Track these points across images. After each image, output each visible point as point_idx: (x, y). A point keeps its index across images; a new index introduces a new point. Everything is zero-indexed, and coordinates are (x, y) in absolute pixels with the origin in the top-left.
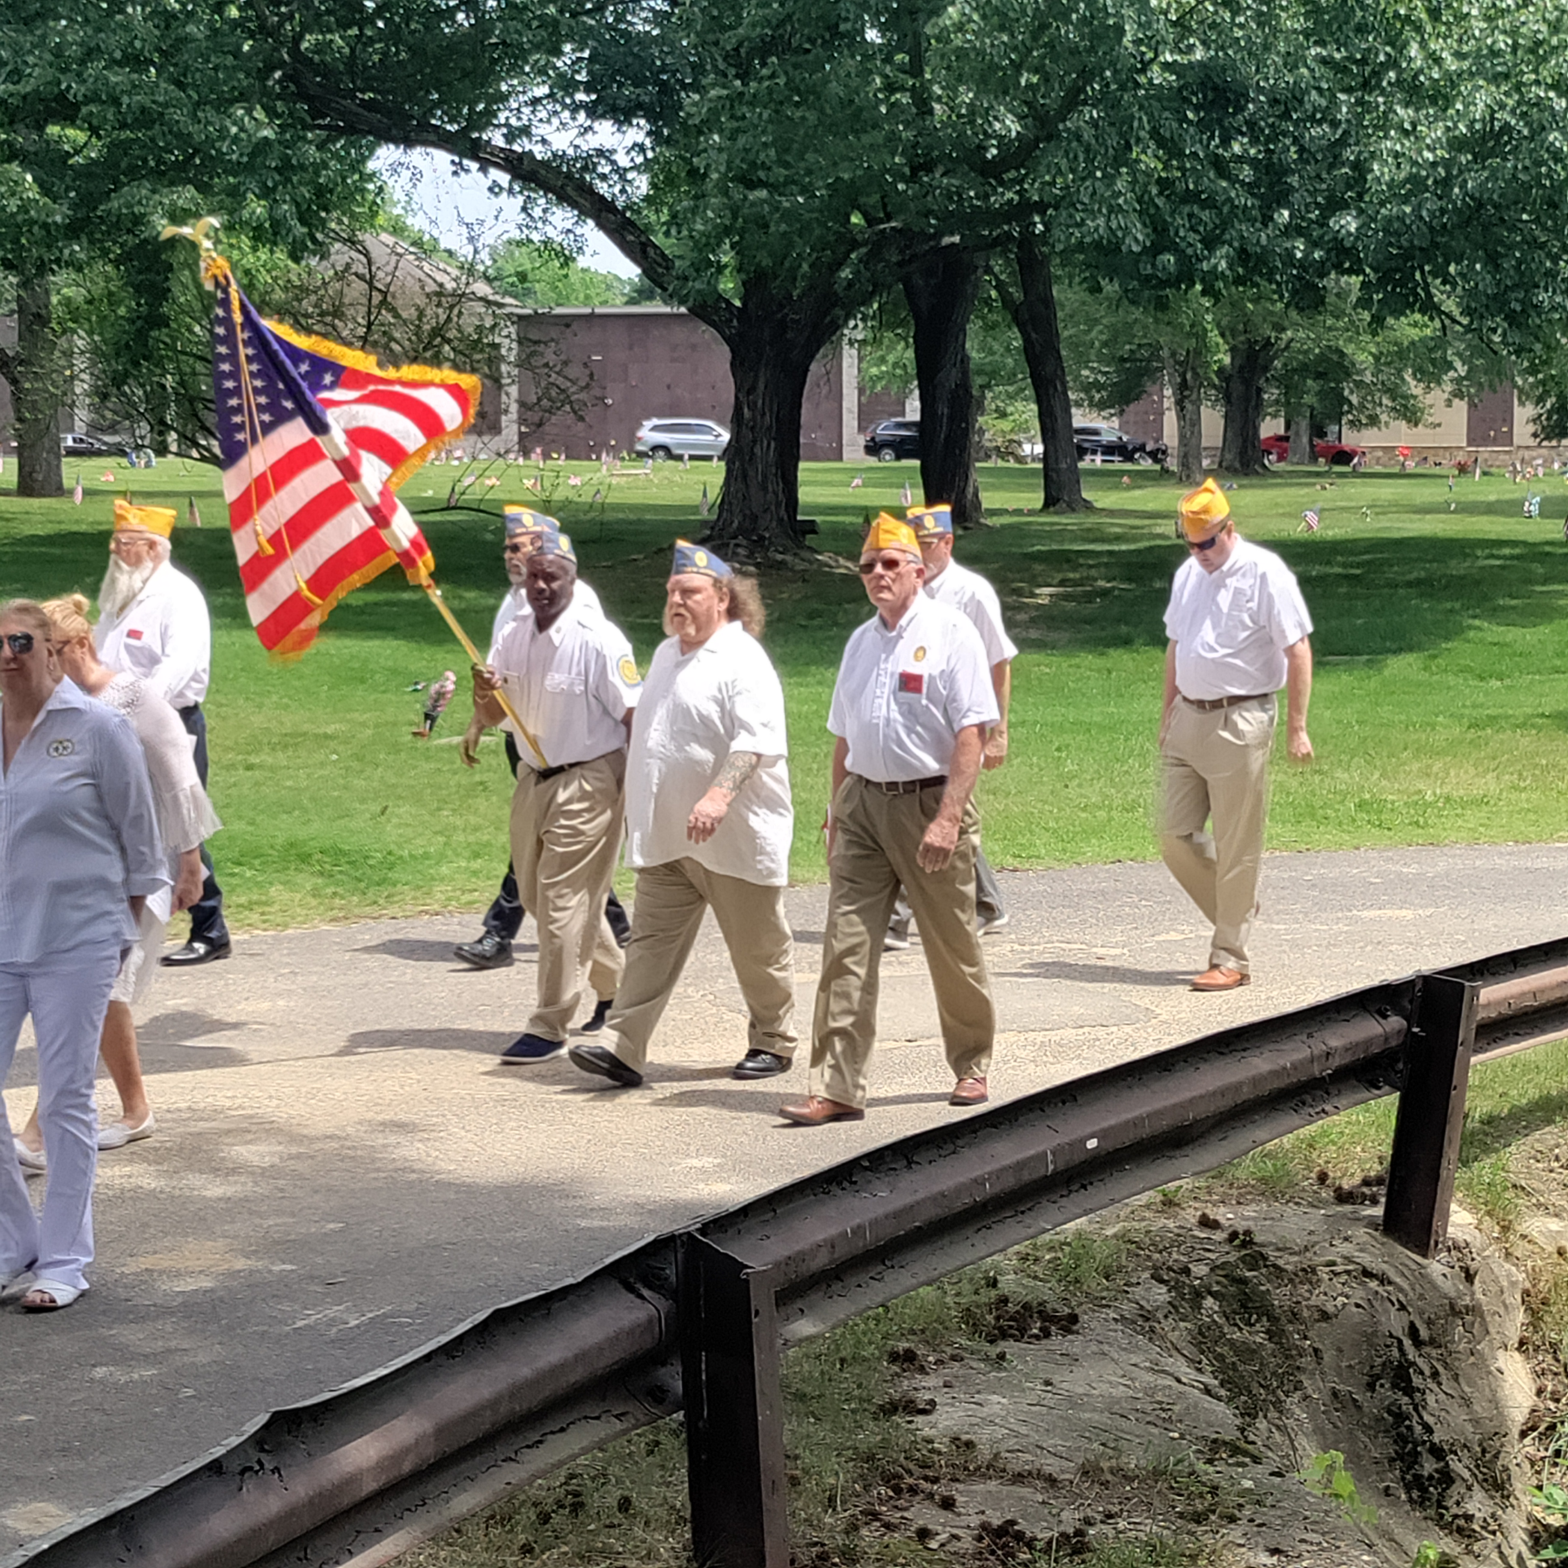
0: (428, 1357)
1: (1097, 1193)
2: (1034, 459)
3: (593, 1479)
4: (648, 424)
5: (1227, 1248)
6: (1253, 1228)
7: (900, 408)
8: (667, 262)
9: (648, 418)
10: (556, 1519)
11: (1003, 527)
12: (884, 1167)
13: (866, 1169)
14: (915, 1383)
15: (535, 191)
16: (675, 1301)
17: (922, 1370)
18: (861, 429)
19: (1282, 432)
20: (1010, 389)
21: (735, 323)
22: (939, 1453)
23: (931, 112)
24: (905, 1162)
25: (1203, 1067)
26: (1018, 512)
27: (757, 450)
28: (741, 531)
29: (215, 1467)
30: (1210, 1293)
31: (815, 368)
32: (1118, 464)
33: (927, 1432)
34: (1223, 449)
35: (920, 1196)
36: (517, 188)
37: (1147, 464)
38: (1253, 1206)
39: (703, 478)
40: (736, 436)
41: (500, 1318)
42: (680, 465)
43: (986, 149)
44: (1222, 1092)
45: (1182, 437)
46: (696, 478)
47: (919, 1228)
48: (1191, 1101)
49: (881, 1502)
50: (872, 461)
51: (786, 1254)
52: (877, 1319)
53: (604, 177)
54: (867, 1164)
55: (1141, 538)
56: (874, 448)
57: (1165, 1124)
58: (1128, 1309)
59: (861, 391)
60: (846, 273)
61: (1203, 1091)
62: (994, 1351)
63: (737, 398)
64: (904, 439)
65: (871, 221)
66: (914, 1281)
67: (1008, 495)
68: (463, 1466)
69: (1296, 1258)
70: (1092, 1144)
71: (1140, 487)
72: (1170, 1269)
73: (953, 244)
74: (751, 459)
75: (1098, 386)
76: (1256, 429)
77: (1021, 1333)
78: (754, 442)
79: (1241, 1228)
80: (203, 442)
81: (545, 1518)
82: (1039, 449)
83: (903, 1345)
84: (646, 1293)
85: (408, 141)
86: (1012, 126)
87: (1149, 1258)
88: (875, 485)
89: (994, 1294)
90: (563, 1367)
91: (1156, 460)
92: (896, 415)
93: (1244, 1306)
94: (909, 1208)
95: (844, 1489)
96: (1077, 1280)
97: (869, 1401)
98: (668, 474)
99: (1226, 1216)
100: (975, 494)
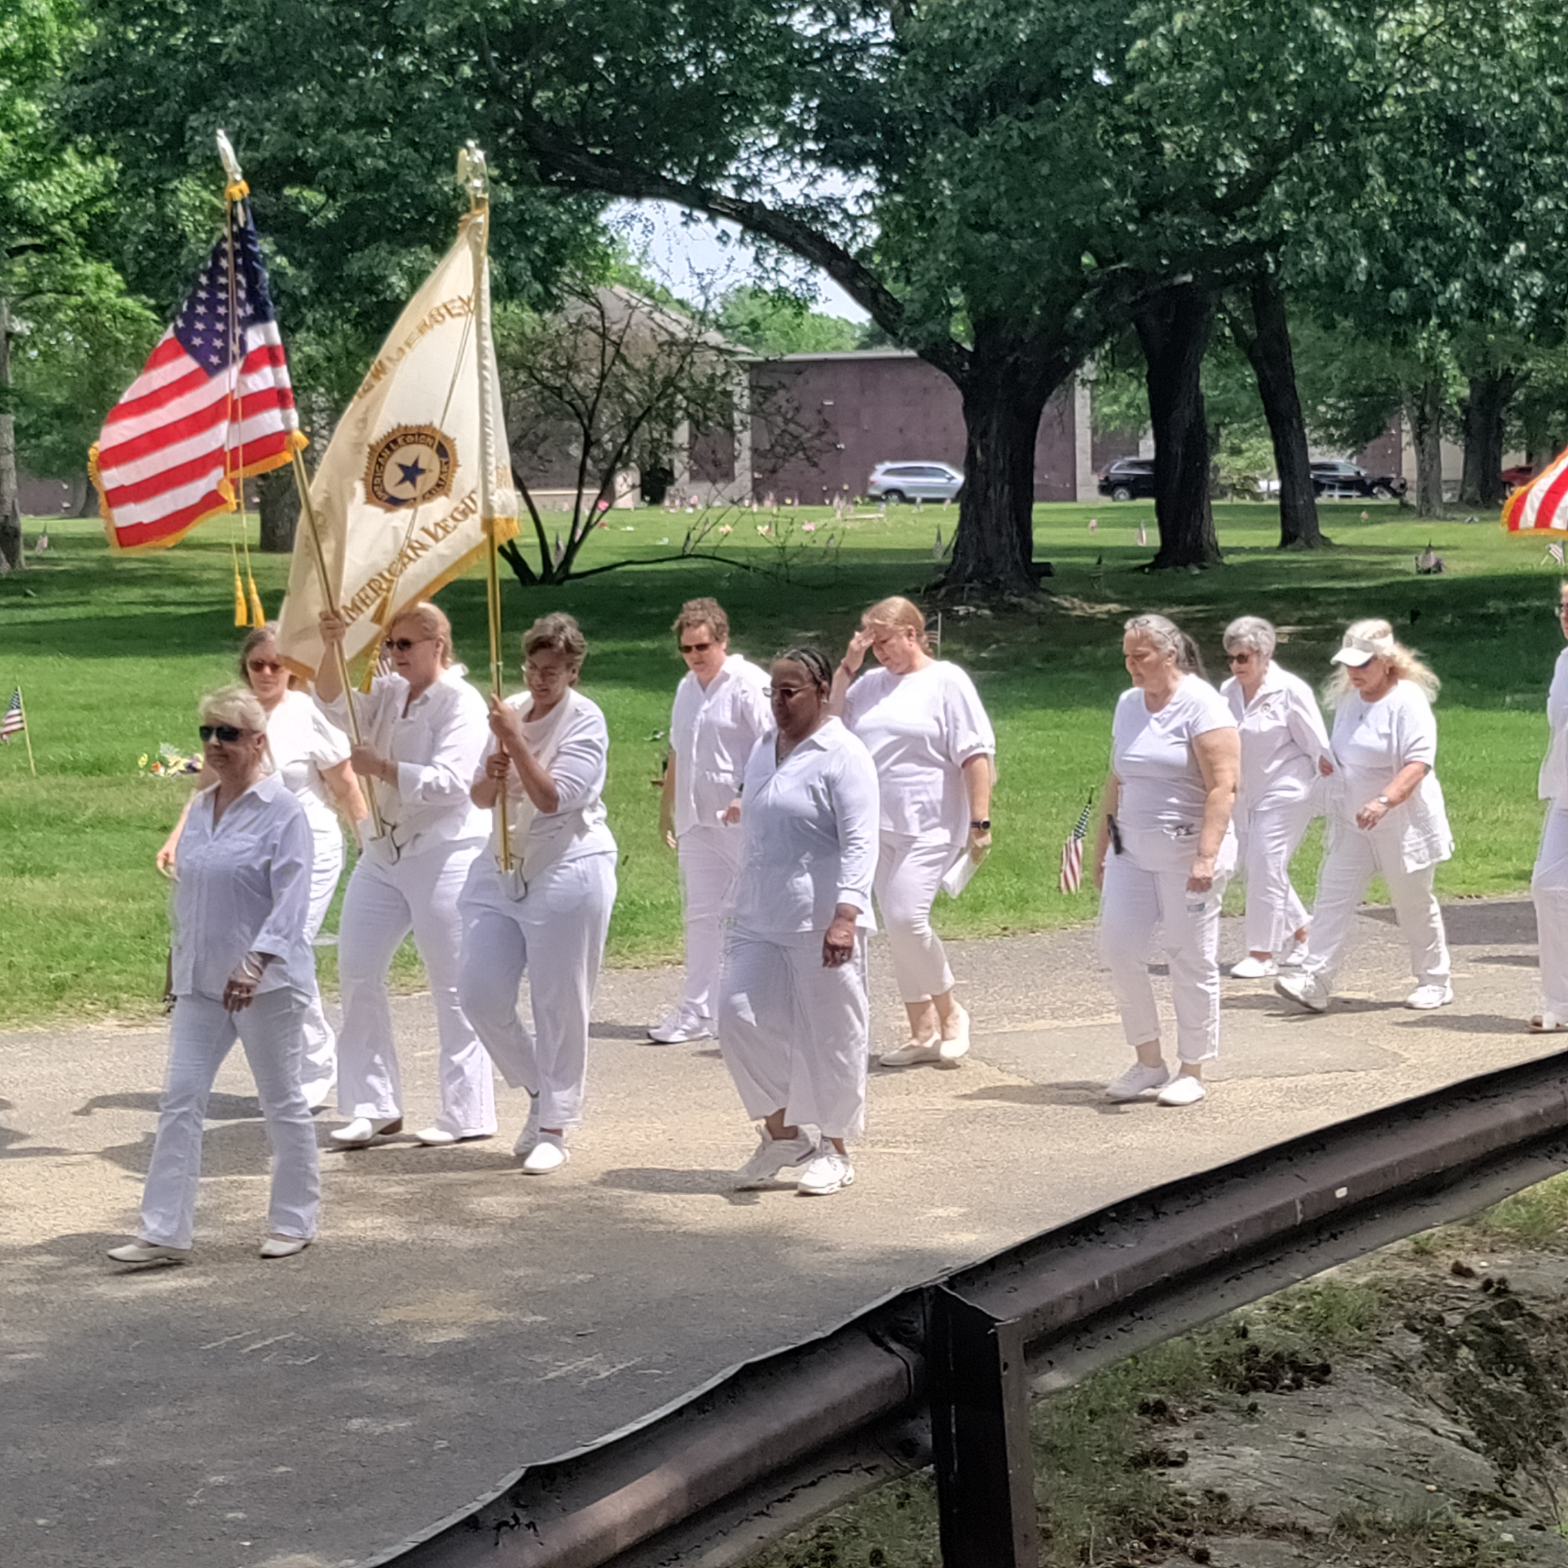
0: (679, 1412)
1: (1347, 1242)
2: (1271, 495)
3: (844, 1532)
4: (881, 468)
5: (1481, 1297)
6: (1508, 1276)
7: (1134, 447)
8: (897, 307)
9: (881, 461)
11: (1241, 566)
12: (1131, 1218)
13: (1113, 1220)
14: (1167, 1435)
15: (765, 240)
16: (924, 1354)
17: (1173, 1421)
18: (1095, 469)
19: (1523, 465)
20: (1246, 426)
21: (967, 366)
22: (1192, 1506)
23: (1161, 152)
24: (1150, 1214)
25: (1454, 1113)
26: (1254, 550)
27: (991, 493)
28: (976, 575)
29: (472, 1523)
30: (1465, 1343)
31: (1048, 410)
32: (1356, 499)
33: (1179, 1484)
34: (1464, 482)
35: (1169, 1245)
36: (748, 239)
37: (1385, 498)
38: (1507, 1254)
39: (939, 521)
40: (970, 479)
41: (750, 1372)
42: (914, 509)
43: (1216, 187)
44: (1472, 1139)
45: (1421, 471)
46: (929, 521)
47: (1168, 1279)
48: (1442, 1148)
49: (1135, 1555)
50: (1107, 501)
51: (1034, 1306)
52: (1127, 1370)
53: (834, 225)
54: (1114, 1215)
55: (1381, 574)
56: (1108, 488)
57: (1415, 1172)
58: (1380, 1358)
59: (1094, 431)
60: (1078, 312)
61: (1454, 1138)
62: (1245, 1402)
63: (969, 441)
64: (1138, 478)
65: (1101, 261)
66: (1164, 1333)
67: (1244, 532)
68: (715, 1521)
69: (1551, 1307)
70: (1341, 1193)
71: (1378, 522)
72: (1423, 1318)
73: (1185, 284)
74: (984, 503)
75: (1336, 423)
76: (1497, 461)
77: (1273, 1385)
78: (988, 486)
79: (1495, 1274)
82: (1276, 485)
83: (1153, 1397)
84: (894, 1346)
85: (639, 194)
86: (1244, 164)
87: (1401, 1307)
88: (1110, 525)
89: (1244, 1344)
90: (813, 1421)
91: (1395, 494)
92: (1130, 454)
93: (1499, 1355)
94: (1156, 1260)
95: (1096, 1542)
96: (1329, 1330)
97: (1120, 1453)
98: (900, 517)
99: (1480, 1264)
100: (1211, 533)
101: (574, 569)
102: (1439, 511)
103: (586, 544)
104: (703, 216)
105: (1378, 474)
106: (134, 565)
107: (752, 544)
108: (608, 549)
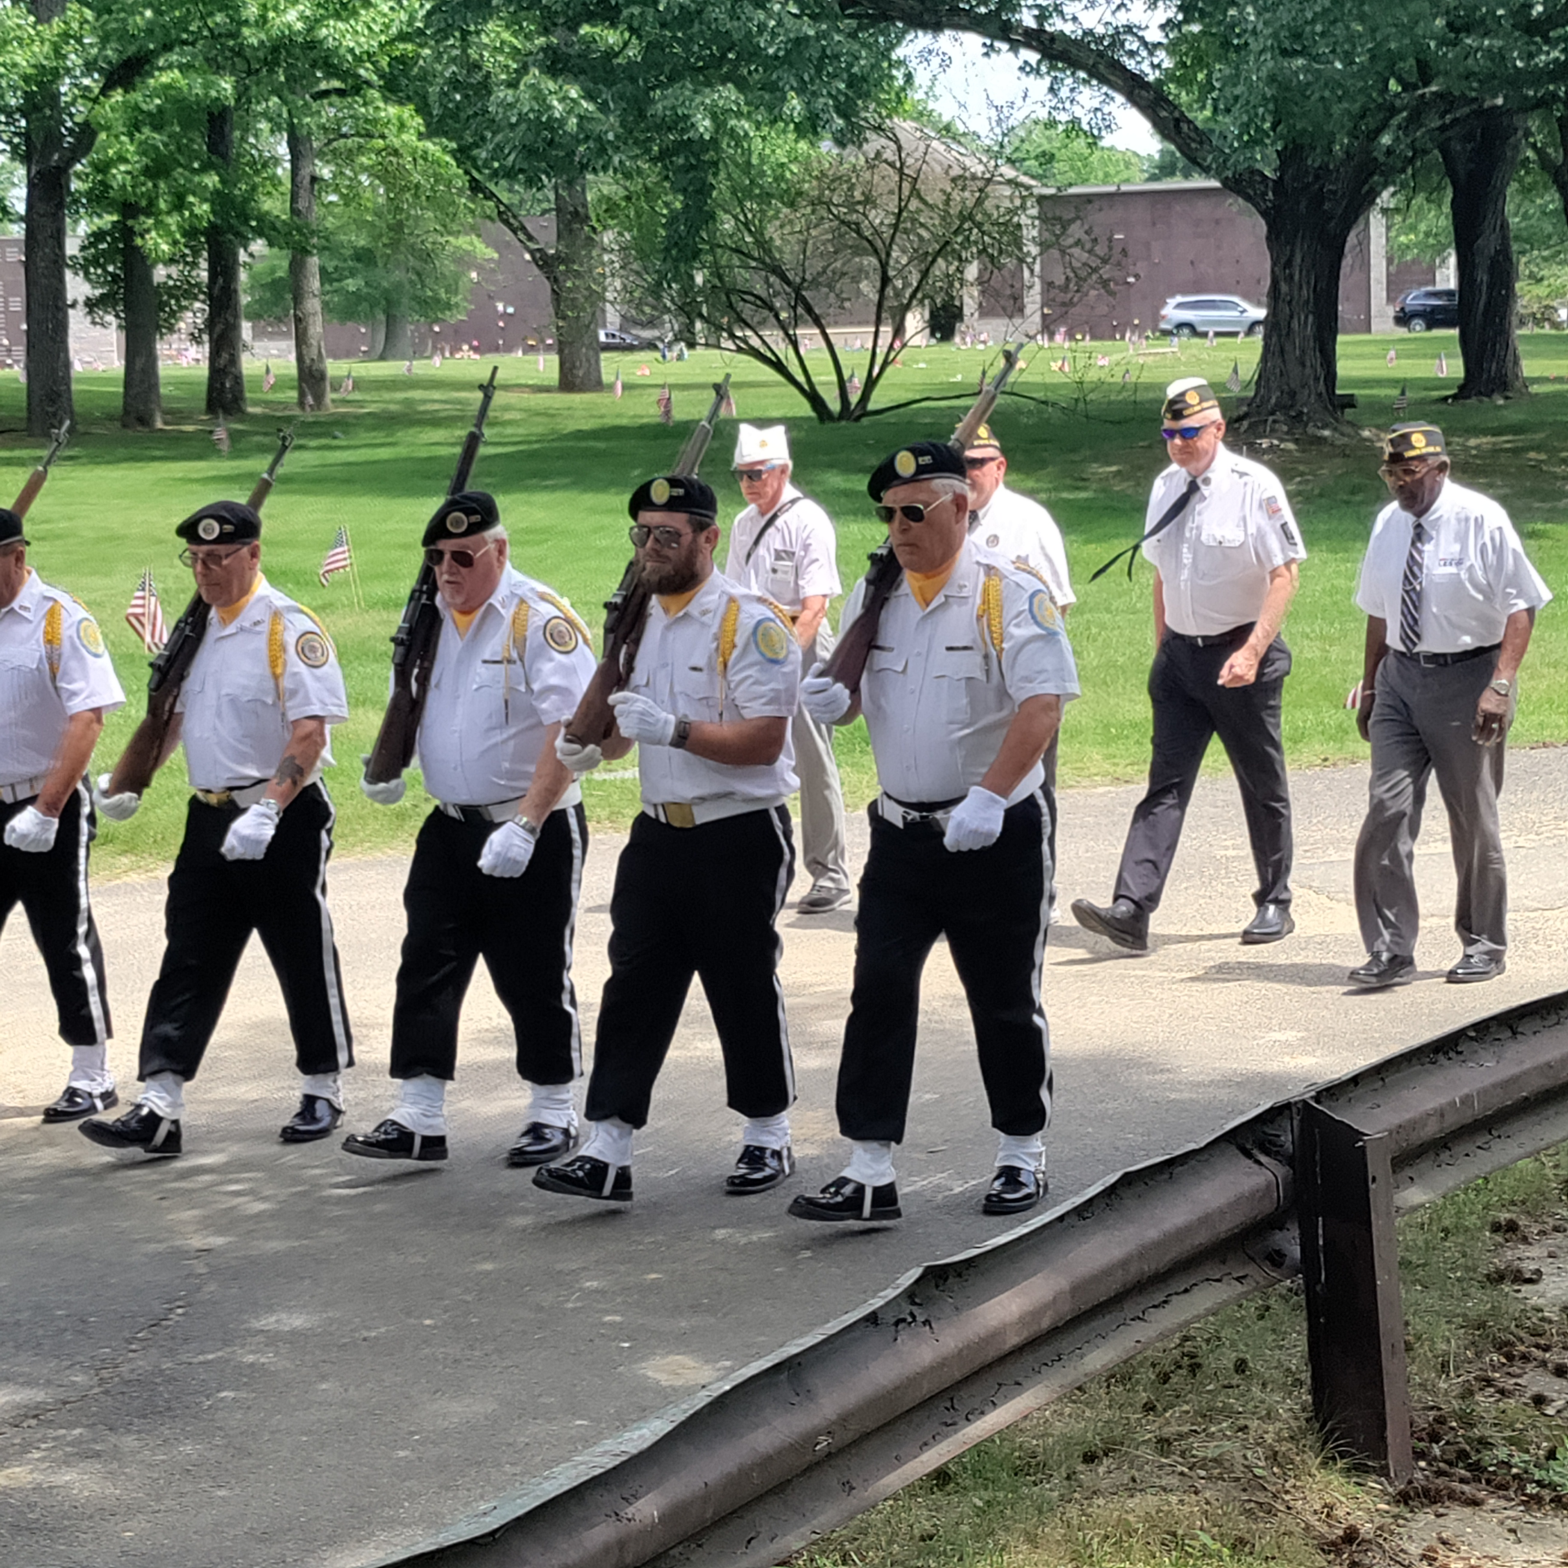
0: (1061, 1218)
3: (1208, 1341)
4: (1172, 302)
7: (1430, 277)
8: (1202, 136)
9: (1172, 295)
10: (1174, 1379)
11: (1547, 396)
12: (1488, 1039)
13: (1472, 1039)
14: (1518, 1253)
15: (1063, 70)
16: (1292, 1167)
17: (1525, 1240)
18: (1390, 299)
20: (1546, 253)
21: (1270, 194)
22: (1550, 1322)
24: (1509, 1034)
26: (1559, 380)
27: (1295, 324)
28: (1280, 407)
29: (872, 1319)
33: (1535, 1301)
35: (1527, 1065)
36: (1044, 69)
39: (1232, 355)
40: (1273, 312)
41: (1128, 1180)
42: (1206, 343)
43: (1531, 7)
46: (1223, 355)
47: (1526, 1099)
49: (1494, 1369)
50: (1402, 332)
51: (1397, 1122)
52: (1478, 1190)
53: (1132, 54)
54: (1473, 1034)
56: (1403, 319)
59: (1390, 261)
60: (1386, 140)
63: (1273, 272)
64: (1434, 308)
65: (1407, 87)
66: (1522, 1151)
67: (1548, 362)
68: (1094, 1324)
73: (1496, 107)
74: (1288, 334)
78: (1292, 316)
80: (739, 334)
81: (1165, 1378)
83: (1504, 1216)
84: (1263, 1159)
85: (937, 27)
88: (1408, 357)
90: (1187, 1229)
92: (1426, 284)
94: (1514, 1080)
95: (1457, 1355)
97: (1475, 1270)
98: (1195, 351)
100: (1516, 362)
101: (871, 406)
103: (882, 381)
104: (1004, 46)
106: (436, 407)
107: (1048, 380)
108: (902, 386)
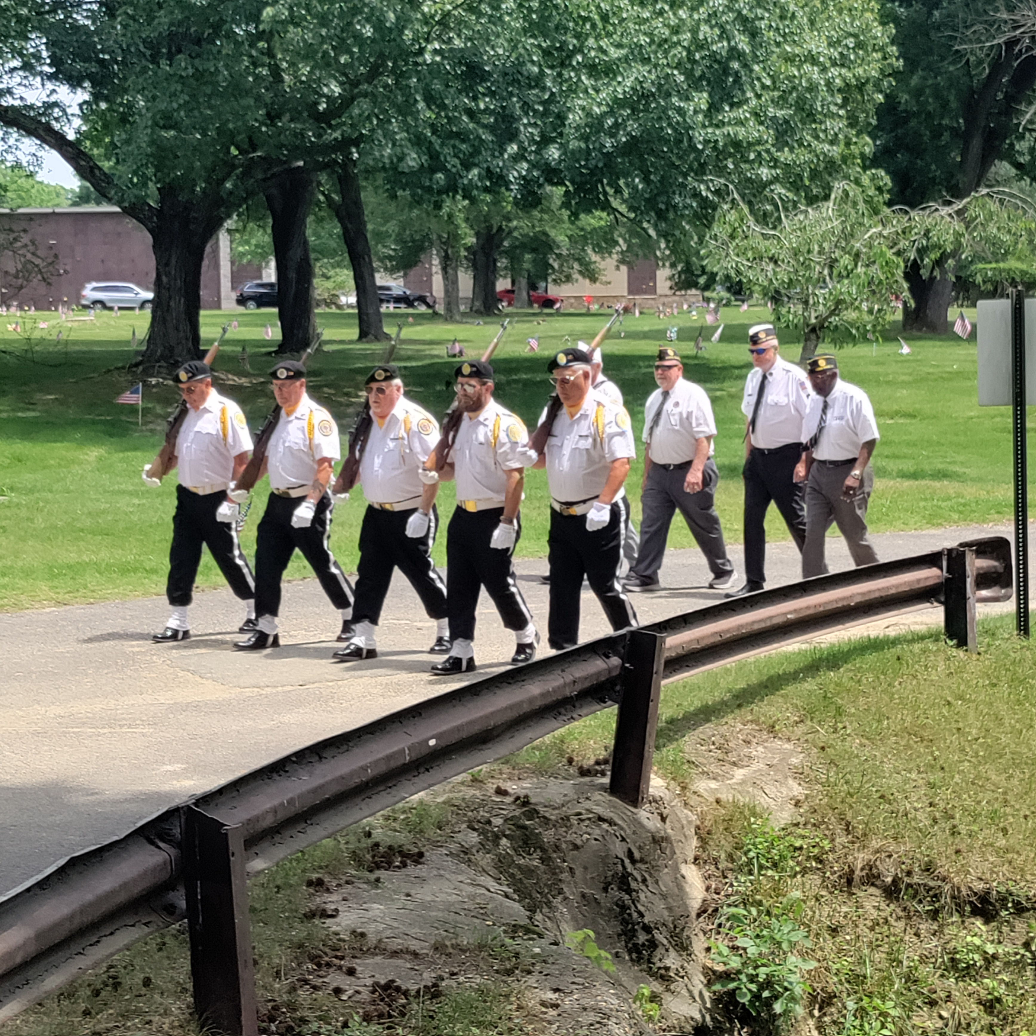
0: (28, 890)
1: (435, 774)
2: (350, 306)
3: (125, 967)
4: (89, 286)
5: (514, 807)
6: (530, 794)
7: (258, 274)
8: (108, 178)
9: (89, 281)
10: (103, 993)
11: (335, 352)
12: (304, 762)
13: (294, 762)
14: (324, 899)
16: (181, 850)
17: (328, 890)
18: (233, 288)
19: (509, 287)
20: (331, 261)
21: (155, 219)
22: (344, 941)
23: (282, 81)
24: (317, 758)
25: (499, 692)
26: (342, 342)
27: (172, 304)
28: (163, 357)
30: (506, 836)
31: (208, 249)
32: (404, 309)
33: (335, 928)
34: (473, 300)
35: (329, 778)
37: (423, 309)
38: (529, 780)
39: (131, 322)
40: (158, 295)
41: (73, 862)
42: (113, 314)
43: (319, 103)
44: (510, 707)
45: (447, 291)
46: (125, 322)
47: (328, 799)
48: (492, 713)
49: (309, 973)
50: (241, 309)
51: (248, 817)
52: (298, 860)
54: (295, 759)
55: (426, 357)
56: (242, 301)
57: (476, 729)
58: (454, 847)
59: (233, 263)
60: (228, 185)
61: (499, 707)
62: (372, 877)
63: (157, 269)
64: (262, 294)
66: (326, 833)
67: (334, 331)
68: (50, 959)
69: (556, 812)
70: (432, 742)
71: (420, 324)
72: (479, 821)
73: (299, 167)
74: (168, 310)
75: (390, 258)
76: (494, 285)
77: (389, 866)
78: (170, 298)
79: (522, 793)
81: (97, 993)
82: (353, 300)
83: (315, 876)
84: (161, 845)
86: (337, 90)
87: (465, 815)
88: (246, 325)
89: (369, 841)
90: (112, 893)
91: (429, 306)
92: (256, 279)
93: (525, 843)
94: (322, 787)
95: (285, 966)
96: (421, 831)
97: (296, 911)
98: (106, 320)
99: (512, 787)
100: (315, 331)
102: (458, 318)
105: (418, 293)
107: (6, 337)
